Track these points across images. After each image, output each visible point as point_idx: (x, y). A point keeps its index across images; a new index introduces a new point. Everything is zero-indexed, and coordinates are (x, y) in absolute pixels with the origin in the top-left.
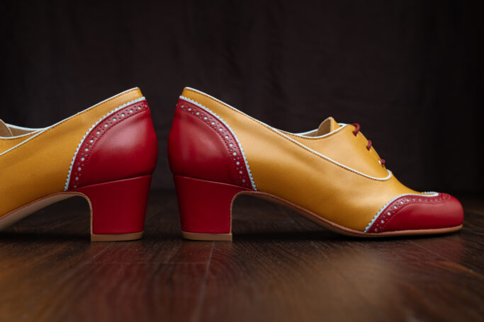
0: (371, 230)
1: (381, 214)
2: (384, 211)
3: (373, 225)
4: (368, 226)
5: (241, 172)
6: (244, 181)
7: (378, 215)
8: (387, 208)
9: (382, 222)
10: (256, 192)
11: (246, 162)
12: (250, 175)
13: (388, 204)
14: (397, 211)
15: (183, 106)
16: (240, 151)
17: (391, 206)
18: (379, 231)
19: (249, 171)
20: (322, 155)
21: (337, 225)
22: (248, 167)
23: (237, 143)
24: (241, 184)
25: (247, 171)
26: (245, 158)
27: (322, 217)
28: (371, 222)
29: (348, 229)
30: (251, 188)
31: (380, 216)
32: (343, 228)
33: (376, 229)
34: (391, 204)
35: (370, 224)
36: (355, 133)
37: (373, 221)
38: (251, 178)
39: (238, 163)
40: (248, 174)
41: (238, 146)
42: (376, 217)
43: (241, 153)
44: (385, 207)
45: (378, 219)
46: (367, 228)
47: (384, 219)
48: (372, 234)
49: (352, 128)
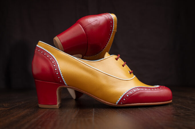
0: (119, 103)
1: (124, 96)
2: (125, 94)
3: (120, 101)
4: (117, 101)
5: (59, 77)
6: (61, 81)
7: (122, 96)
8: (127, 93)
9: (124, 99)
10: (67, 86)
11: (61, 73)
12: (63, 78)
13: (128, 91)
14: (132, 94)
15: (39, 50)
16: (58, 68)
17: (129, 92)
18: (123, 104)
19: (62, 77)
20: (97, 69)
21: (104, 101)
22: (62, 75)
23: (57, 65)
24: (60, 83)
25: (61, 77)
26: (60, 71)
27: (97, 97)
28: (119, 99)
29: (109, 103)
30: (65, 85)
31: (123, 97)
32: (106, 102)
33: (121, 103)
34: (129, 91)
35: (118, 101)
36: (117, 59)
37: (120, 99)
38: (64, 80)
39: (57, 73)
40: (62, 78)
41: (57, 66)
42: (121, 97)
43: (58, 69)
44: (126, 92)
45: (122, 98)
46: (117, 102)
47: (125, 98)
48: (120, 105)
49: (115, 57)
